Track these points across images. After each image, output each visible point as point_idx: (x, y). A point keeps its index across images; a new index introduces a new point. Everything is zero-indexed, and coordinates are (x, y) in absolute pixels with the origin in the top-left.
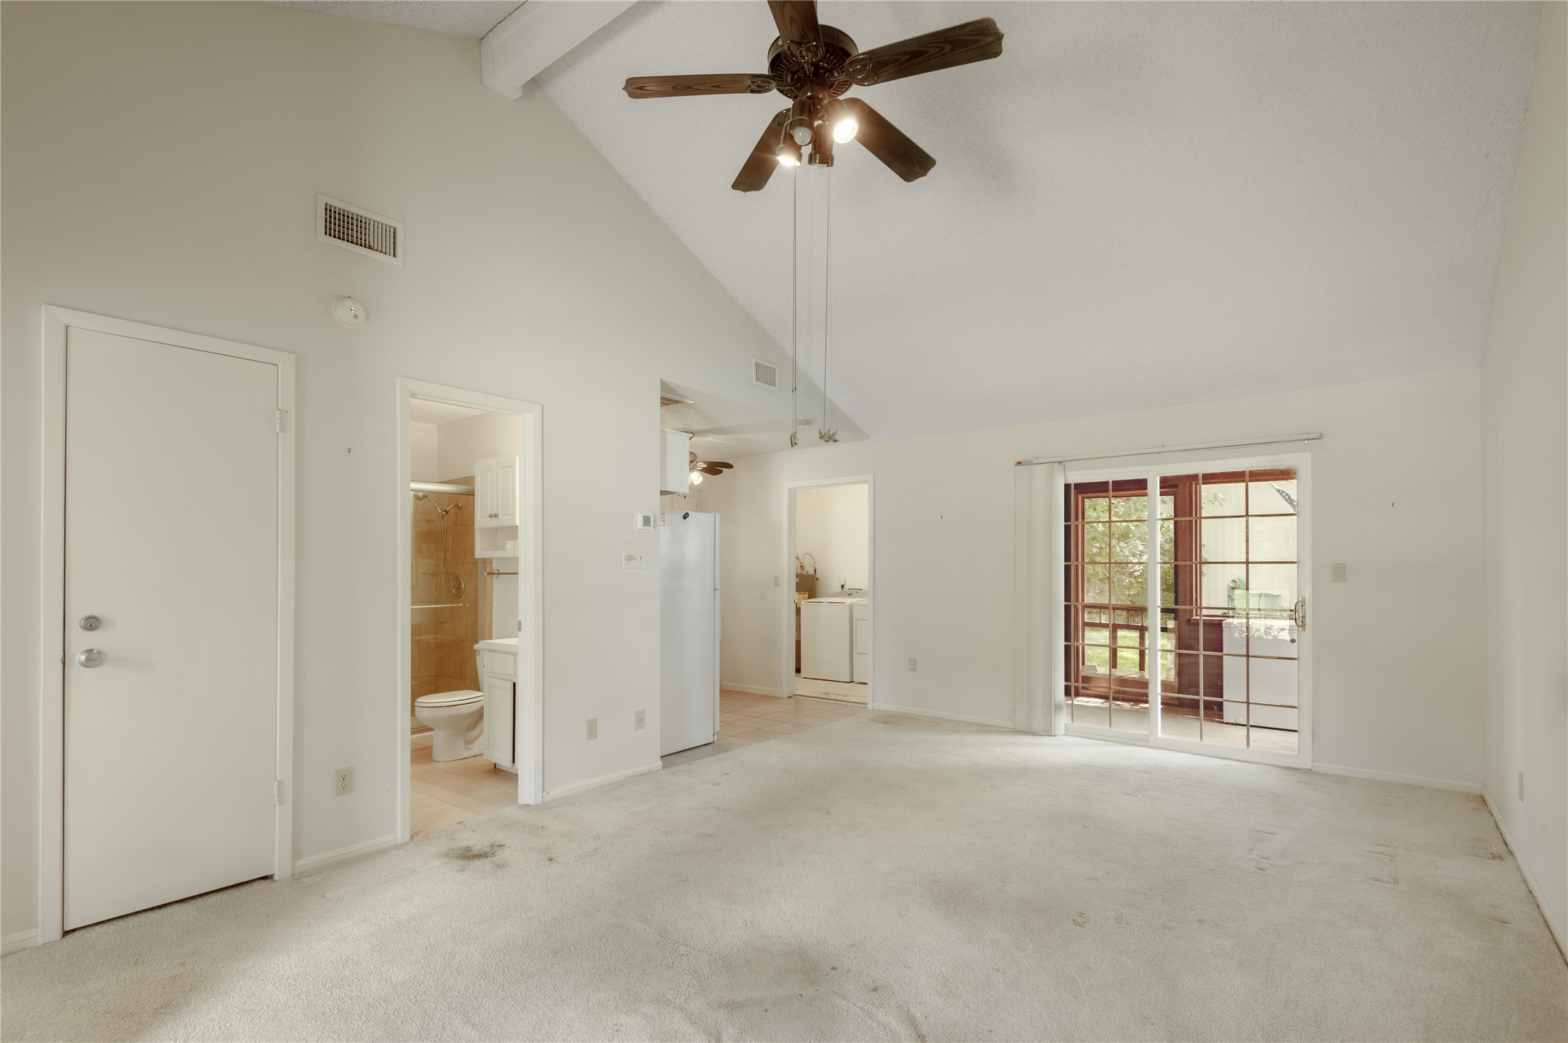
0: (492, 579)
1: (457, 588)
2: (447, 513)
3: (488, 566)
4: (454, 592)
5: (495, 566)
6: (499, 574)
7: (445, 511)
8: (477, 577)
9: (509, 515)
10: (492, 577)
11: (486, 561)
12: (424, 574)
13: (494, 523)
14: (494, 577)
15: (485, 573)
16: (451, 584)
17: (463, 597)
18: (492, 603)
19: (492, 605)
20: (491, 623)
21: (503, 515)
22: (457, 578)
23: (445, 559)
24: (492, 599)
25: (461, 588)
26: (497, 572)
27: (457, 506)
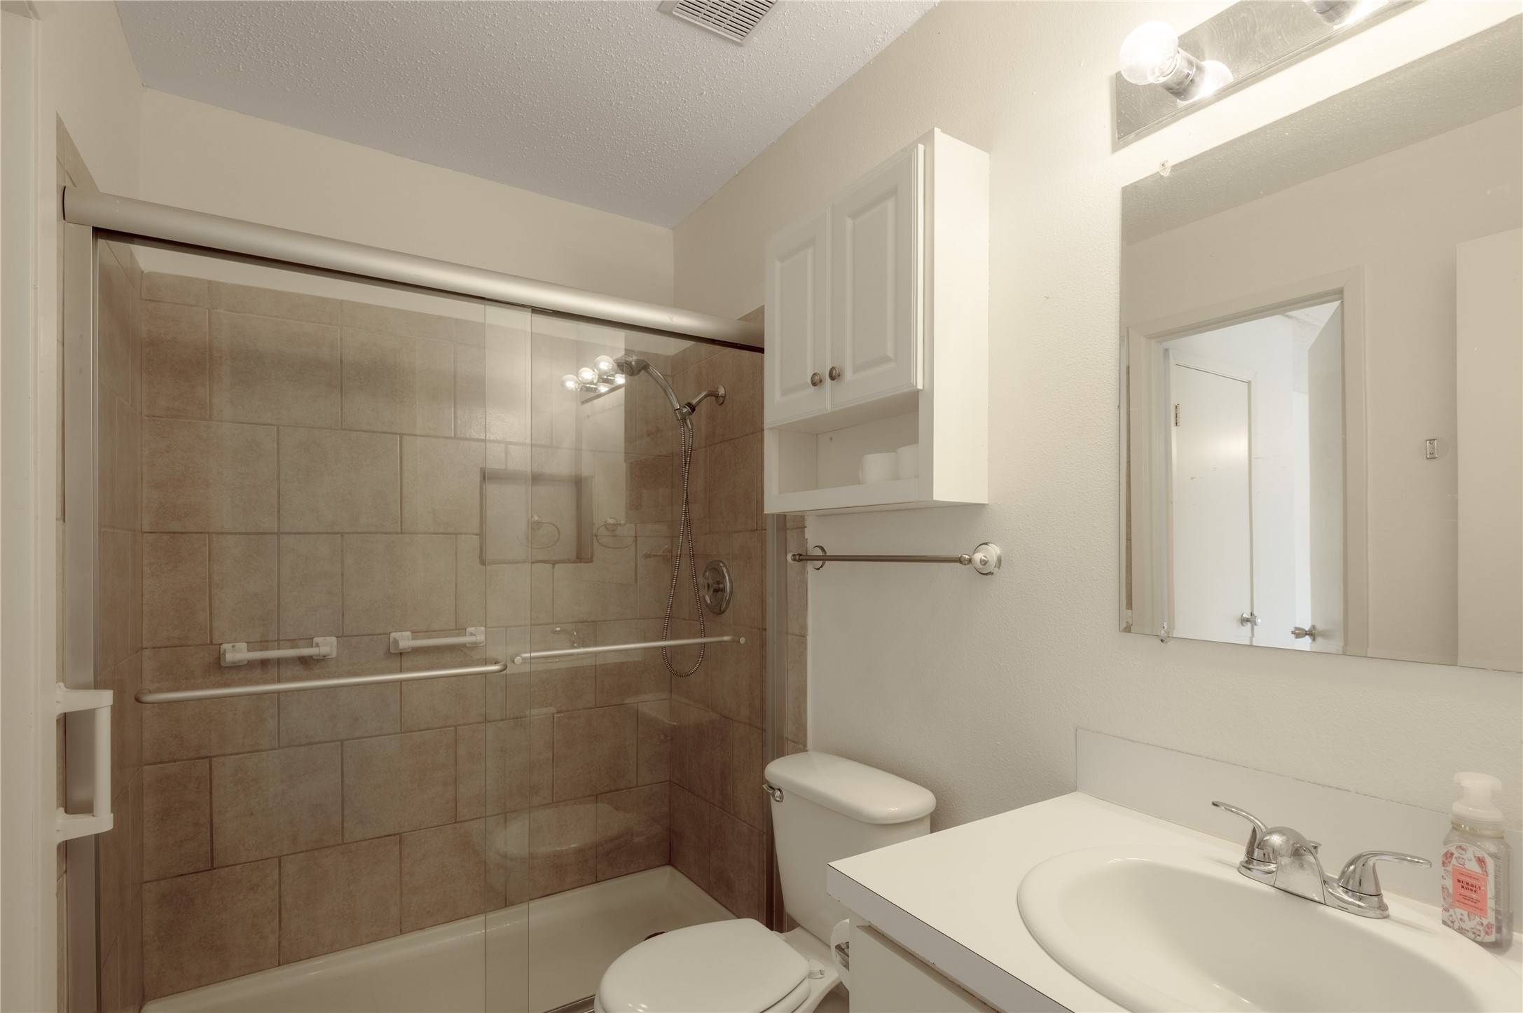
0: (803, 572)
1: (716, 591)
2: (693, 408)
3: (792, 536)
4: (707, 598)
5: (814, 537)
6: (825, 558)
7: (689, 405)
8: (763, 567)
9: (886, 359)
10: (804, 567)
11: (790, 524)
12: (648, 556)
13: (828, 401)
14: (810, 566)
15: (789, 557)
16: (701, 580)
17: (728, 613)
18: (804, 636)
19: (804, 643)
20: (803, 691)
21: (857, 369)
22: (715, 569)
23: (688, 521)
24: (804, 628)
25: (723, 590)
26: (819, 552)
27: (713, 395)
